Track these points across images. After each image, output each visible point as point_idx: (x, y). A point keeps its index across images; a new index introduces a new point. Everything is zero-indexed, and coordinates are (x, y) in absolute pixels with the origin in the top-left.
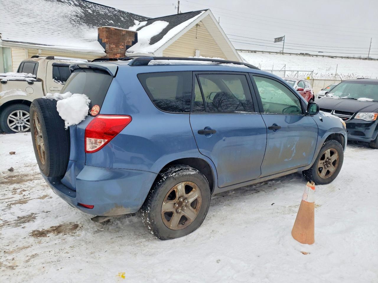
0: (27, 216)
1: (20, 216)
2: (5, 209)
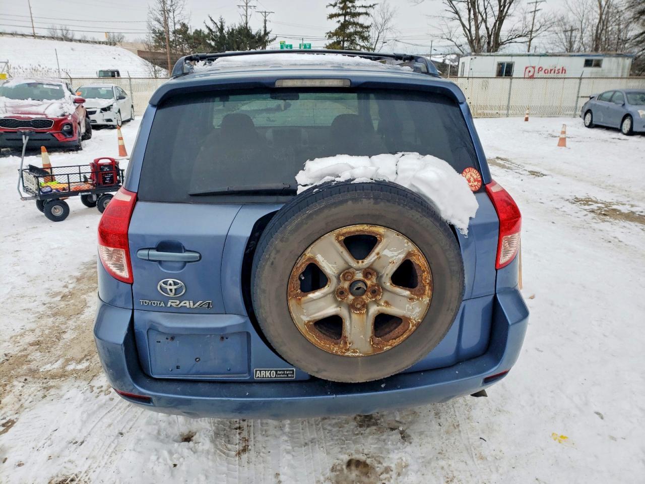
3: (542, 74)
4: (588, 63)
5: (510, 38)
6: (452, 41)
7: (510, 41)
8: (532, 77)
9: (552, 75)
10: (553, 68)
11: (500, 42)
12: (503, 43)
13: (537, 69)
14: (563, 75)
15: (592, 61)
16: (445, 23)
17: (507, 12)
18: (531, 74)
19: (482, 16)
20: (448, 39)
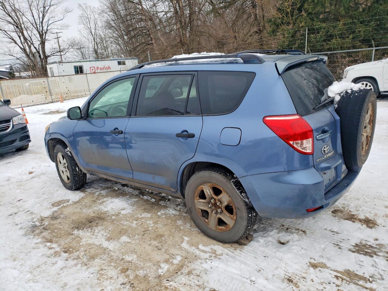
0: (361, 254)
1: (368, 258)
2: (379, 279)
3: (99, 71)
4: (119, 63)
5: (53, 53)
6: (14, 56)
7: (53, 55)
8: (95, 73)
9: (104, 71)
10: (104, 67)
11: (46, 55)
12: (49, 56)
13: (96, 68)
14: (110, 70)
15: (121, 62)
16: (4, 45)
17: (45, 39)
18: (94, 71)
19: (30, 42)
20: (10, 55)
